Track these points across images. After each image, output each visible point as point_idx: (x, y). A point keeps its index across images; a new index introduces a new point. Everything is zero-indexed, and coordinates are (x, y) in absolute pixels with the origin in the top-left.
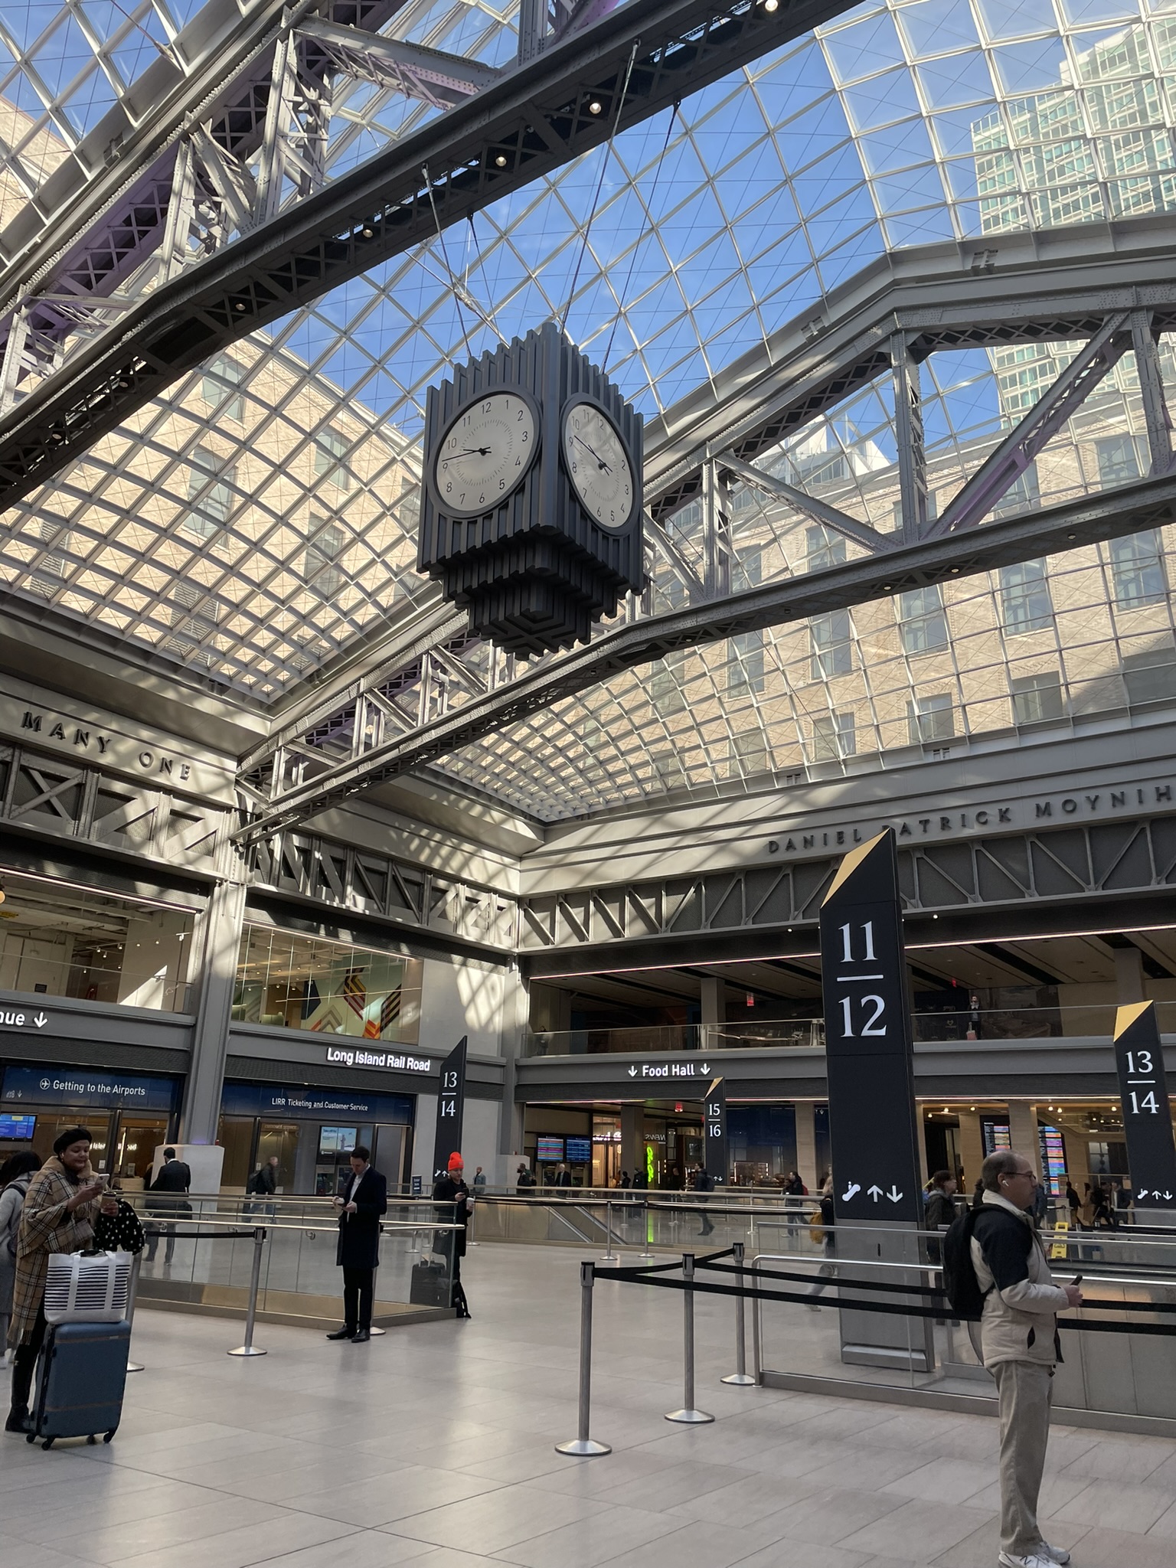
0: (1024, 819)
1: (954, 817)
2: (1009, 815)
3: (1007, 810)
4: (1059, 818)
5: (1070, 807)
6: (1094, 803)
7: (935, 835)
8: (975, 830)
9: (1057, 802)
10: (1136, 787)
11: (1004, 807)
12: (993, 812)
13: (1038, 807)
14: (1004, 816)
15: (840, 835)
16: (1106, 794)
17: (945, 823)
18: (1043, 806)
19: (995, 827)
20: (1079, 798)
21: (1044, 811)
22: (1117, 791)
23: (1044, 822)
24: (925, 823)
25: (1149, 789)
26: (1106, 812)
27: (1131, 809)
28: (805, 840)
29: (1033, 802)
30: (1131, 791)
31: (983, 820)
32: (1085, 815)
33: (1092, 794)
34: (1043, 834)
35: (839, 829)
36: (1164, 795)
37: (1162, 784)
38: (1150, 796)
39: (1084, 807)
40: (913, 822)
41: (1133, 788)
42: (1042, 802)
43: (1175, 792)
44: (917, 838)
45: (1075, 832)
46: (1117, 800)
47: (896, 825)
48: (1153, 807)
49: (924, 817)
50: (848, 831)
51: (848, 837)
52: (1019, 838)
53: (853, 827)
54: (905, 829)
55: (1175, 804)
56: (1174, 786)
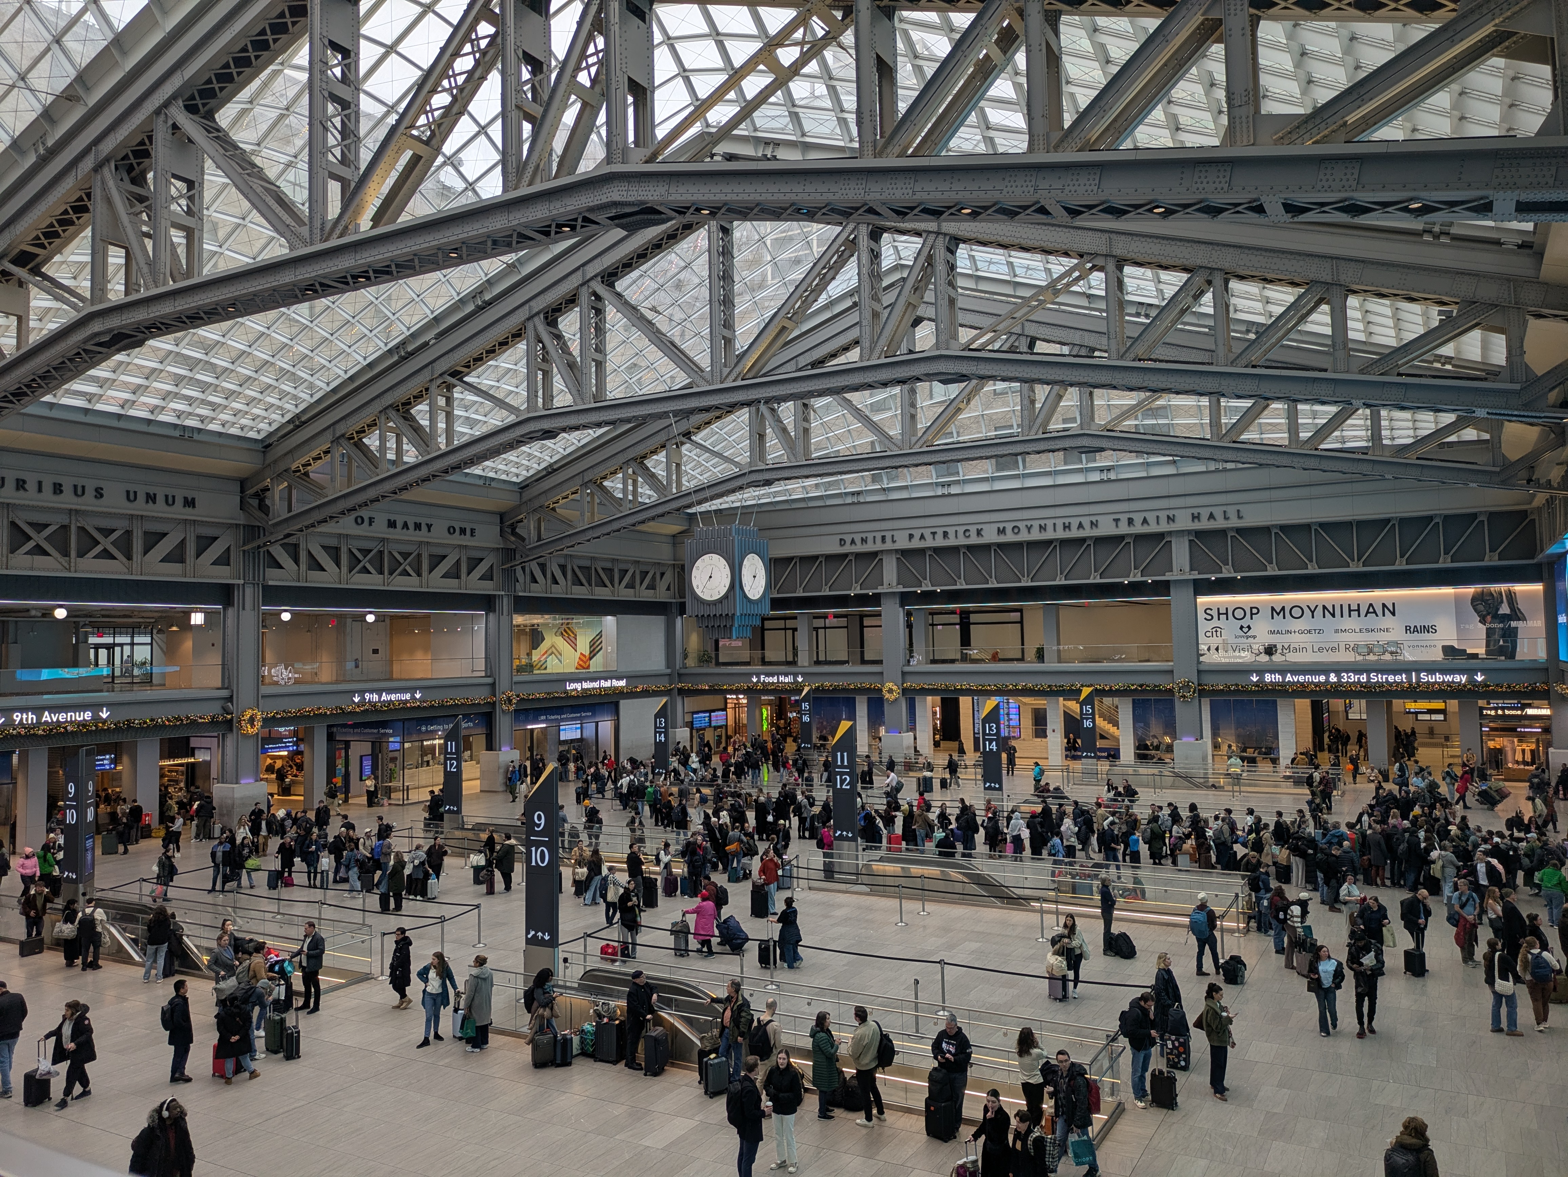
0: (990, 536)
1: (951, 531)
2: (982, 533)
3: (981, 529)
4: (1010, 537)
5: (1016, 530)
6: (1029, 529)
7: (940, 542)
8: (962, 541)
9: (1009, 527)
10: (1053, 521)
11: (979, 527)
12: (973, 529)
13: (999, 529)
14: (979, 533)
16: (1036, 525)
17: (945, 534)
18: (1001, 529)
19: (974, 540)
20: (1022, 525)
21: (1001, 531)
22: (1042, 523)
23: (1002, 539)
24: (934, 534)
25: (1059, 523)
26: (1036, 535)
27: (1049, 535)
28: (863, 539)
29: (996, 526)
31: (967, 534)
32: (1024, 536)
33: (1029, 523)
34: (1001, 546)
35: (883, 534)
36: (1067, 527)
37: (1067, 521)
38: (1060, 527)
39: (1024, 531)
40: (927, 533)
41: (1051, 522)
42: (1001, 526)
43: (1074, 526)
44: (929, 543)
45: (1019, 545)
46: (1042, 528)
47: (917, 534)
48: (1061, 534)
49: (933, 530)
50: (888, 535)
51: (888, 539)
52: (987, 547)
53: (891, 533)
54: (922, 537)
55: (1074, 533)
56: (1075, 523)
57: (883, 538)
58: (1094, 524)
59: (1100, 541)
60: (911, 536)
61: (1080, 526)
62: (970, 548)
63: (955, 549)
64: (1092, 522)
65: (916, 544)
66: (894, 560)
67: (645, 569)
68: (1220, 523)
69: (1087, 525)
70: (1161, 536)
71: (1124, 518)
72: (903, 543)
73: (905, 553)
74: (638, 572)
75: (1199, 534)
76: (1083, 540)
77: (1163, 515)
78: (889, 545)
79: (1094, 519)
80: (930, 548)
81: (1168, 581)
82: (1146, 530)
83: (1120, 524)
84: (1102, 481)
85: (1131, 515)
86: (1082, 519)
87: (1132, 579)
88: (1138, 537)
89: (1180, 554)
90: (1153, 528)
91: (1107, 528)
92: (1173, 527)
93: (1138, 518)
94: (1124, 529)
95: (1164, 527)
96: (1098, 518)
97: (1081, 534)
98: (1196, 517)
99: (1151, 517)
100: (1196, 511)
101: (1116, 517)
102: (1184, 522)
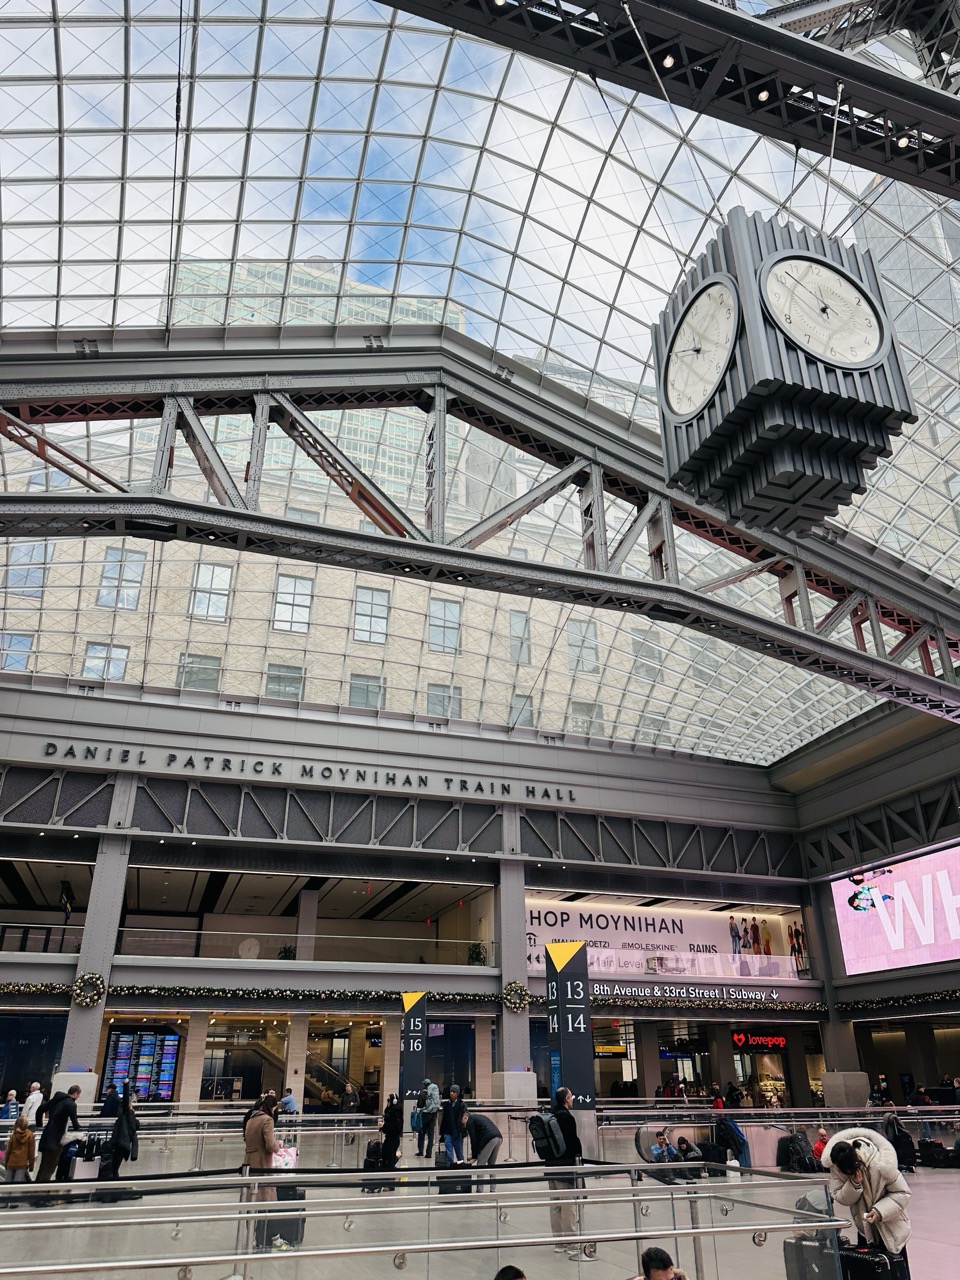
0: (291, 775)
1: (235, 761)
2: (281, 769)
3: (280, 764)
4: (317, 781)
5: (326, 774)
6: (344, 774)
7: (215, 773)
8: (249, 775)
9: (318, 767)
10: (375, 770)
11: (278, 762)
12: (268, 764)
13: (304, 768)
14: (276, 770)
15: (126, 754)
16: (353, 770)
17: (227, 765)
18: (308, 769)
19: (266, 776)
20: (335, 768)
21: (306, 772)
22: (362, 770)
23: (306, 781)
24: (208, 760)
25: (382, 773)
26: (351, 783)
27: (368, 785)
28: (89, 750)
29: (301, 764)
30: (370, 772)
31: (259, 768)
32: (335, 782)
33: (345, 768)
34: (302, 790)
35: (126, 748)
36: (391, 780)
37: (391, 772)
38: (382, 779)
39: (337, 776)
40: (198, 758)
41: (372, 770)
42: (309, 765)
43: (400, 780)
44: (199, 771)
45: (325, 792)
46: (361, 776)
47: (183, 757)
48: (382, 786)
49: (209, 755)
50: (134, 752)
51: (133, 757)
52: (282, 789)
53: (140, 749)
54: (190, 763)
55: (399, 788)
56: (401, 776)
58: (423, 782)
59: (427, 803)
60: (172, 758)
61: (408, 781)
62: (259, 787)
63: (235, 787)
64: (421, 779)
65: (178, 769)
66: (134, 789)
68: (553, 803)
69: (415, 781)
70: (493, 806)
71: (456, 780)
72: (156, 764)
73: (155, 781)
75: (530, 811)
76: (407, 798)
77: (498, 784)
78: (131, 765)
79: (423, 775)
80: (196, 779)
81: (498, 862)
82: (479, 797)
84: (432, 734)
85: (465, 779)
86: (410, 773)
88: (469, 806)
89: (512, 830)
90: (486, 796)
91: (436, 788)
92: (506, 798)
93: (472, 783)
94: (455, 792)
95: (498, 797)
96: (429, 775)
97: (407, 790)
98: (531, 792)
99: (486, 784)
100: (531, 785)
101: (449, 776)
102: (518, 795)
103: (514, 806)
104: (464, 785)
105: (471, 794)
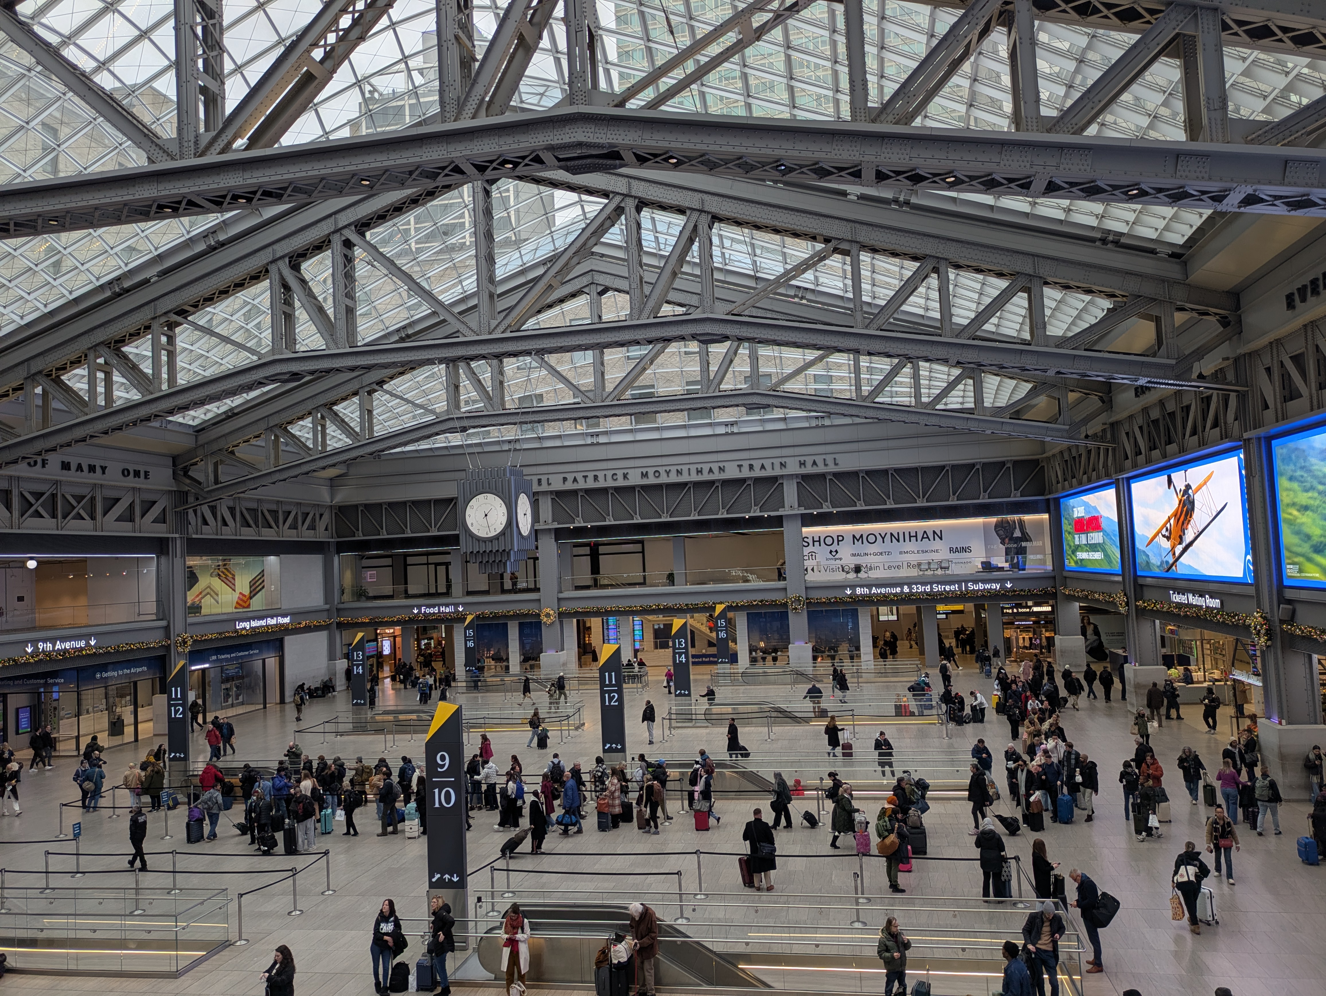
0: (635, 479)
1: (601, 475)
2: (628, 476)
3: (627, 473)
4: (652, 480)
5: (657, 474)
6: (668, 473)
7: (591, 484)
8: (610, 483)
9: (651, 471)
10: (688, 466)
11: (625, 471)
12: (620, 473)
13: (642, 473)
14: (625, 476)
16: (673, 469)
17: (596, 478)
18: (644, 472)
19: (621, 483)
20: (662, 470)
21: (644, 475)
22: (679, 468)
23: (645, 482)
24: (585, 477)
25: (693, 468)
26: (674, 478)
27: (684, 478)
29: (640, 471)
30: (685, 468)
31: (615, 478)
32: (664, 479)
33: (668, 468)
34: (644, 488)
35: (539, 477)
36: (699, 472)
37: (699, 466)
38: (693, 472)
39: (664, 475)
40: (579, 477)
41: (686, 467)
42: (644, 470)
43: (706, 471)
44: (581, 485)
45: (659, 487)
46: (679, 472)
47: (570, 477)
48: (695, 478)
49: (585, 474)
50: (544, 478)
51: (544, 482)
52: (632, 488)
53: (547, 476)
54: (575, 480)
55: (706, 477)
56: (706, 468)
57: (540, 480)
58: (721, 469)
59: (727, 483)
60: (565, 479)
61: (711, 470)
62: (617, 489)
63: (605, 490)
64: (720, 468)
65: (569, 486)
66: (550, 500)
67: (306, 510)
68: (821, 469)
69: (716, 470)
70: (774, 479)
71: (746, 464)
72: (558, 485)
73: (559, 494)
74: (300, 514)
75: (805, 477)
76: (712, 483)
77: (777, 462)
78: (545, 487)
79: (721, 465)
80: (581, 490)
81: (781, 516)
82: (763, 474)
83: (742, 469)
84: (727, 434)
85: (752, 462)
86: (712, 465)
87: (752, 514)
88: (757, 480)
89: (790, 493)
90: (769, 473)
91: (732, 472)
92: (784, 472)
93: (757, 464)
94: (746, 473)
95: (778, 472)
96: (725, 464)
97: (711, 477)
98: (802, 464)
99: (767, 463)
100: (802, 459)
101: (740, 463)
102: (793, 468)
103: (791, 476)
104: (751, 467)
105: (758, 473)
